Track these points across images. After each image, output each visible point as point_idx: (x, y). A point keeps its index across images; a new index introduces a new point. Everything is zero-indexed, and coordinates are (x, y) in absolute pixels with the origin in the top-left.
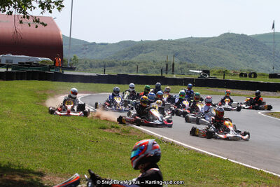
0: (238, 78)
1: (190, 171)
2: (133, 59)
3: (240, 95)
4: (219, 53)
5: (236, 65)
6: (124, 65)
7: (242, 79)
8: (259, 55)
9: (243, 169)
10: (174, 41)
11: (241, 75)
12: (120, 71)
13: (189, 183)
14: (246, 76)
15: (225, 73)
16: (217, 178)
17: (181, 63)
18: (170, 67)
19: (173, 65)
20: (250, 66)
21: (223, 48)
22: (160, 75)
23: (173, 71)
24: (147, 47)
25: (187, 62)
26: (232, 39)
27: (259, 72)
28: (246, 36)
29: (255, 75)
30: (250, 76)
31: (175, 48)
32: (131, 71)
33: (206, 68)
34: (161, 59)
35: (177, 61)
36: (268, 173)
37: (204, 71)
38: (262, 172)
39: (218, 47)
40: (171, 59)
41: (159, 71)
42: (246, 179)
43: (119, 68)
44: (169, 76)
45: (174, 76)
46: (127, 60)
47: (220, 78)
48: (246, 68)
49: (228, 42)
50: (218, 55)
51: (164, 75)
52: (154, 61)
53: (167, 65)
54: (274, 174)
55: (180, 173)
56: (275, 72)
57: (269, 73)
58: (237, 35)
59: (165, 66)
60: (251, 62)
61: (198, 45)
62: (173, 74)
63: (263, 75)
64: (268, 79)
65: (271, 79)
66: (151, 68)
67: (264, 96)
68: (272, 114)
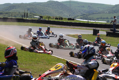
0: (54, 20)
1: (34, 59)
2: (10, 11)
3: (55, 27)
4: (47, 9)
5: (54, 14)
6: (7, 13)
7: (56, 20)
8: (64, 10)
10: (28, 4)
11: (56, 18)
12: (5, 16)
13: (33, 64)
14: (58, 19)
15: (49, 18)
16: (45, 62)
17: (30, 13)
18: (26, 15)
19: (27, 14)
20: (60, 15)
21: (48, 7)
22: (21, 18)
23: (27, 16)
24: (16, 6)
25: (33, 13)
26: (52, 3)
27: (64, 17)
28: (58, 2)
29: (62, 19)
30: (60, 19)
31: (28, 7)
32: (9, 16)
33: (41, 16)
34: (22, 11)
35: (29, 12)
37: (40, 17)
38: (64, 60)
39: (46, 6)
40: (26, 12)
41: (21, 16)
43: (4, 15)
44: (25, 18)
45: (28, 19)
46: (7, 11)
47: (47, 20)
48: (58, 16)
49: (51, 4)
50: (46, 10)
51: (23, 18)
52: (19, 12)
53: (25, 14)
55: (29, 60)
56: (70, 18)
57: (68, 18)
58: (55, 2)
59: (24, 14)
60: (60, 13)
61: (38, 5)
62: (27, 18)
63: (66, 19)
65: (69, 21)
66: (18, 15)
67: (66, 28)
68: (69, 35)
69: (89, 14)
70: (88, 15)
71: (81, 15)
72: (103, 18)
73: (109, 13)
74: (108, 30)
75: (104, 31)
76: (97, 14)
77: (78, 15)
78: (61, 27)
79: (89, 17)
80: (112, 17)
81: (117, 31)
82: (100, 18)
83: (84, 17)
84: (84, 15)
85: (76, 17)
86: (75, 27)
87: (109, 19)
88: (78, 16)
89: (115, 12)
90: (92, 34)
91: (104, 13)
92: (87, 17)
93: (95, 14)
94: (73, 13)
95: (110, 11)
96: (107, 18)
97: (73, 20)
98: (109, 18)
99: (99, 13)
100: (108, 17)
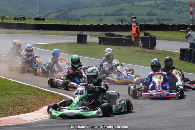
0: (12, 21)
3: (14, 33)
5: (11, 12)
7: (16, 22)
8: (27, 5)
9: (18, 85)
11: (15, 19)
14: (18, 19)
15: (3, 18)
20: (21, 12)
27: (27, 16)
29: (24, 19)
30: (21, 20)
36: (35, 88)
38: (31, 87)
42: (20, 92)
48: (18, 14)
54: (39, 88)
56: (38, 17)
57: (34, 17)
60: (21, 9)
63: (31, 19)
64: (34, 21)
65: (36, 21)
67: (31, 33)
68: (37, 46)
69: (69, 9)
70: (68, 12)
71: (56, 12)
72: (92, 15)
73: (102, 6)
74: (102, 34)
75: (94, 35)
76: (83, 8)
77: (51, 11)
78: (24, 33)
79: (69, 14)
80: (106, 13)
81: (117, 36)
82: (87, 15)
83: (61, 14)
84: (62, 10)
85: (48, 15)
86: (46, 31)
87: (102, 17)
88: (51, 13)
89: (112, 5)
90: (76, 41)
91: (94, 6)
92: (67, 14)
93: (79, 8)
94: (43, 9)
95: (103, 3)
96: (99, 15)
97: (44, 19)
98: (102, 14)
99: (85, 7)
100: (100, 13)
